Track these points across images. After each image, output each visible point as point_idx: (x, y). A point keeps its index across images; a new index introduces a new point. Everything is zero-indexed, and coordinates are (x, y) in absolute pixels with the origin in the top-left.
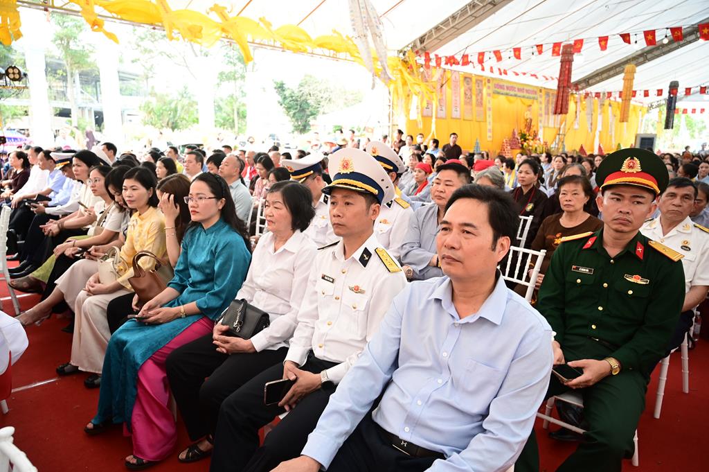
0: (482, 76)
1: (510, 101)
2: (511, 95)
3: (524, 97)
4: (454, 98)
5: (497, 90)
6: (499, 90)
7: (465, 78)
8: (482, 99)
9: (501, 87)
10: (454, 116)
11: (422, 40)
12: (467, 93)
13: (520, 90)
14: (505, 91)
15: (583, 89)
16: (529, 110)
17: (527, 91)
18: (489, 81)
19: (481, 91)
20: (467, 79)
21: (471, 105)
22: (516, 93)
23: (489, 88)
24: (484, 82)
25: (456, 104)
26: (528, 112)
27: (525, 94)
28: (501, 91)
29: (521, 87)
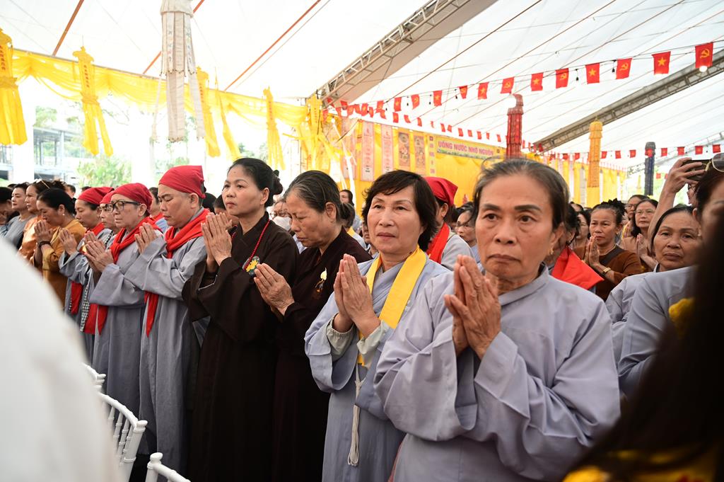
0: (422, 132)
1: (460, 163)
2: (461, 155)
3: (477, 158)
4: (385, 157)
5: (442, 148)
6: (445, 149)
7: (400, 134)
8: (423, 159)
9: (448, 145)
11: (331, 86)
12: (403, 151)
13: (471, 149)
14: (453, 150)
15: (548, 150)
17: (481, 151)
18: (431, 138)
19: (422, 150)
20: (403, 136)
22: (467, 153)
23: (432, 146)
24: (425, 140)
25: (388, 164)
27: (478, 154)
28: (448, 150)
29: (474, 146)
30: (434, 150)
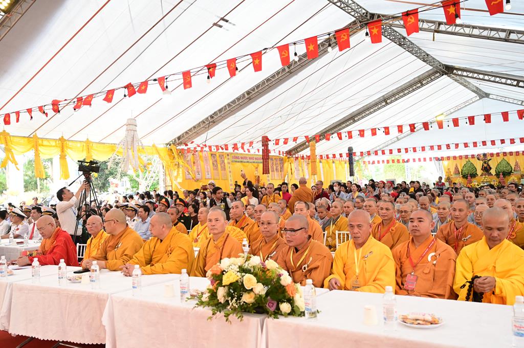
0: (223, 152)
1: (244, 166)
2: (244, 162)
3: (254, 162)
4: (206, 167)
5: (234, 159)
6: (236, 160)
7: (212, 154)
8: (224, 166)
9: (237, 158)
10: (207, 177)
11: (179, 138)
12: (214, 163)
13: (250, 158)
14: (240, 160)
15: (294, 154)
16: (257, 171)
18: (228, 155)
19: (223, 162)
21: (218, 170)
22: (248, 160)
23: (228, 159)
24: (225, 156)
25: (208, 170)
26: (256, 172)
27: (254, 161)
28: (238, 160)
29: (251, 156)
30: (230, 161)
